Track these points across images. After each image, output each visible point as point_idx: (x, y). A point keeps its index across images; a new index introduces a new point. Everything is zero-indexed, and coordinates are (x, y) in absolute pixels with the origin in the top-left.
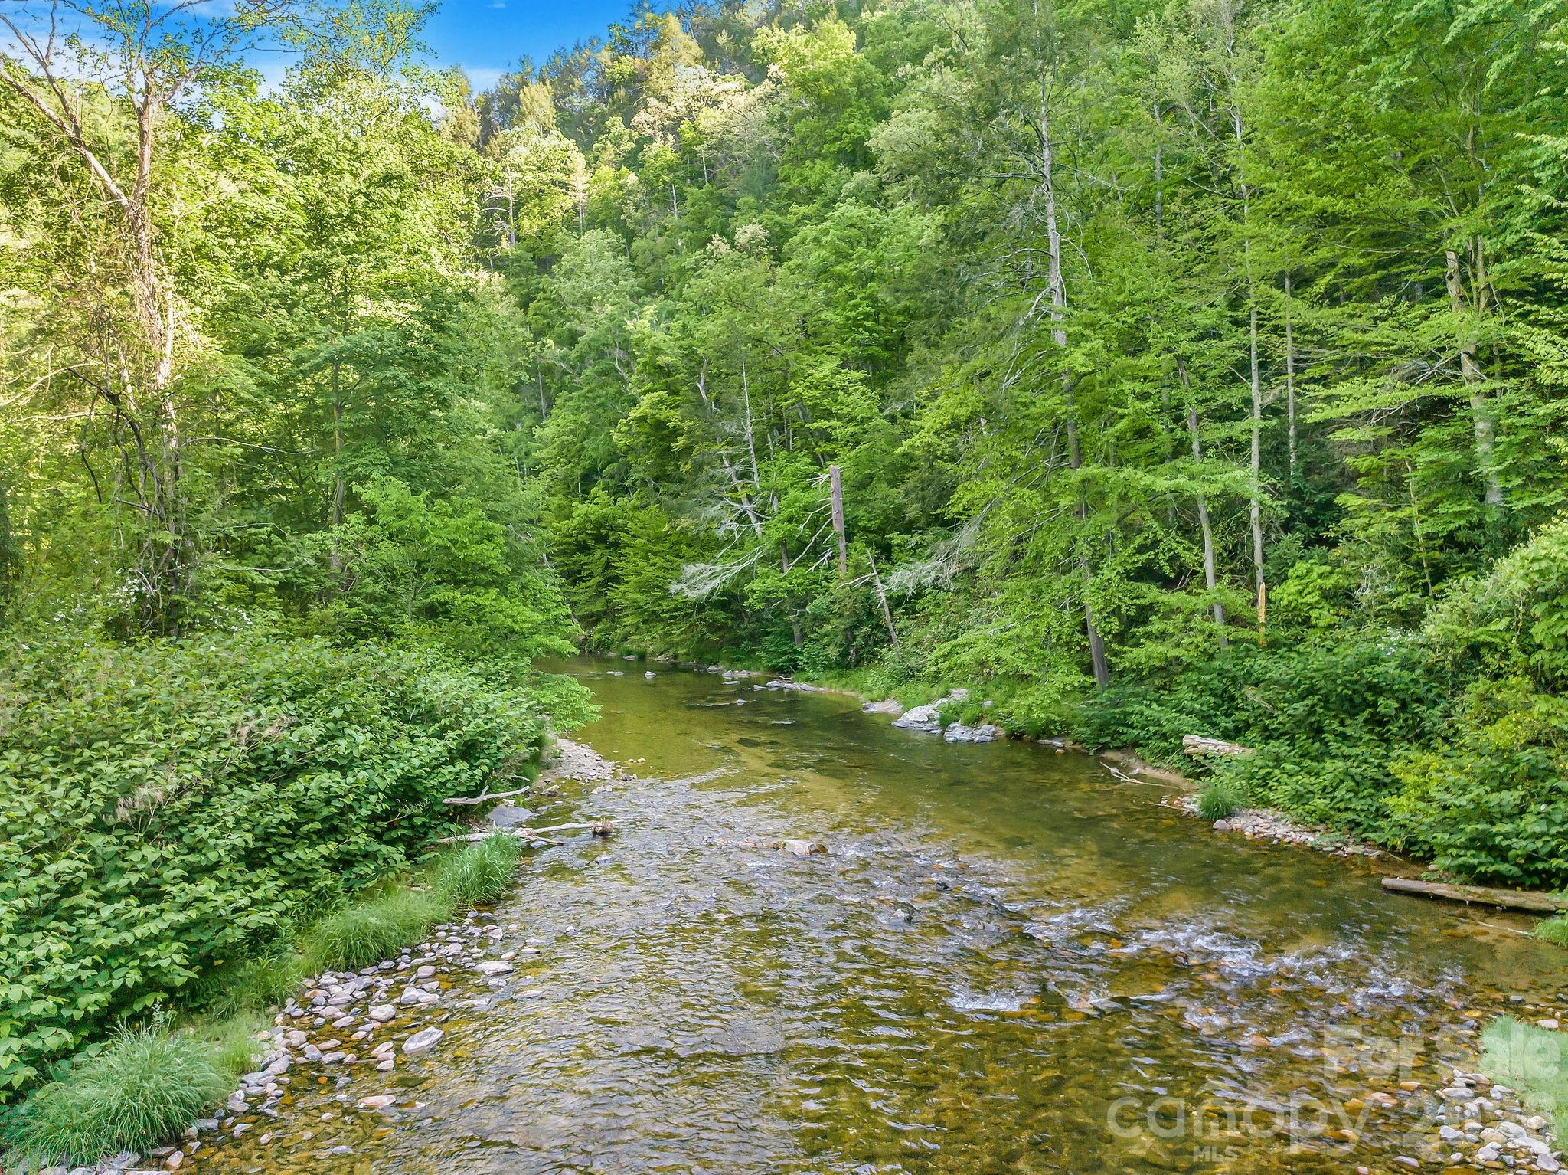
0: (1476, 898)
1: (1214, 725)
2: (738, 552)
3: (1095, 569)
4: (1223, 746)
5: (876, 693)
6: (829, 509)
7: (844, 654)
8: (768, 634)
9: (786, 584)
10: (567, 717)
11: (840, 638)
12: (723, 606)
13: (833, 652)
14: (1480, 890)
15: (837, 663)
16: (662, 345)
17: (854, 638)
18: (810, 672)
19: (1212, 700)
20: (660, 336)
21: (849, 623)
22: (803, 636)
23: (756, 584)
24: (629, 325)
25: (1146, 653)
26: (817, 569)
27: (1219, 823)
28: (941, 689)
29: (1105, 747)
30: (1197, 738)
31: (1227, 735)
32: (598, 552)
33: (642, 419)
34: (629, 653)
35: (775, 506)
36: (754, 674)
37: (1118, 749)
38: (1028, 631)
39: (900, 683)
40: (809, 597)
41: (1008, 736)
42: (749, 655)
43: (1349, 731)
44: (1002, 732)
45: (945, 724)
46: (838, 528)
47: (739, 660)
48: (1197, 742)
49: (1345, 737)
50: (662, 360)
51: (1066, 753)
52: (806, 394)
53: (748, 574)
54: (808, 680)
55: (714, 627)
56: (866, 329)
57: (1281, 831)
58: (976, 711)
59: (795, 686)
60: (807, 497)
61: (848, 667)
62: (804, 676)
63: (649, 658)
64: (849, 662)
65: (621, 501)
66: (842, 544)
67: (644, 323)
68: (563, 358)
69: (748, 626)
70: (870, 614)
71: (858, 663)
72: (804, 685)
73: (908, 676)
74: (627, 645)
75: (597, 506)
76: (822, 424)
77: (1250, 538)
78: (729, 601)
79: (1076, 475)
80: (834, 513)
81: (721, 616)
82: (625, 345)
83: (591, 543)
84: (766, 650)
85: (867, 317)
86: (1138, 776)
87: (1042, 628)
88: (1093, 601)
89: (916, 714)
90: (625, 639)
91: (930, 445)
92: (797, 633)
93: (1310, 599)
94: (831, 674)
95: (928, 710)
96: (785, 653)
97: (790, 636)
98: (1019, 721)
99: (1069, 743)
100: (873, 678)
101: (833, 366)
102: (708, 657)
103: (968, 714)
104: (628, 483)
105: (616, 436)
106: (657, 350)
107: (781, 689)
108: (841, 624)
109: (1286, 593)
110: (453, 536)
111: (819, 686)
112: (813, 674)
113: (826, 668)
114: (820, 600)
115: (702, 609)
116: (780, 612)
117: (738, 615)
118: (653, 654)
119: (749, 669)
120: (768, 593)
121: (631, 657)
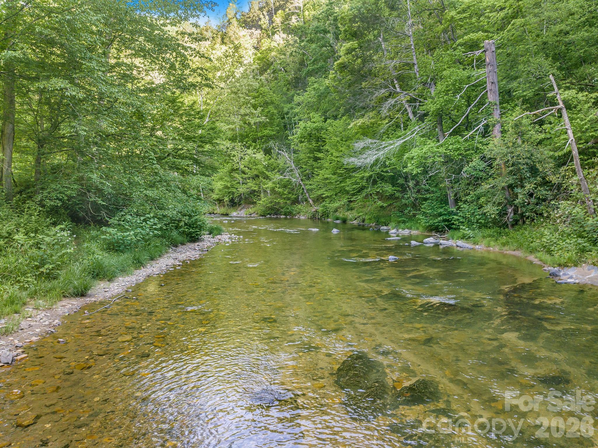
5: (562, 259)
6: (484, 82)
7: (502, 214)
8: (426, 199)
9: (442, 150)
12: (393, 180)
13: (491, 210)
15: (495, 222)
18: (466, 230)
22: (457, 200)
23: (415, 152)
26: (472, 138)
34: (337, 219)
36: (414, 232)
40: (465, 159)
42: (412, 218)
46: (492, 98)
47: (404, 222)
52: (458, 17)
53: (406, 147)
54: (464, 237)
59: (450, 243)
61: (505, 225)
62: (460, 234)
63: (349, 222)
64: (507, 221)
69: (411, 195)
71: (519, 222)
72: (460, 243)
74: (337, 214)
80: (489, 84)
81: (389, 188)
84: (425, 214)
90: (336, 211)
92: (451, 198)
94: (487, 232)
96: (440, 215)
97: (444, 201)
102: (383, 220)
107: (437, 245)
108: (501, 183)
111: (475, 243)
112: (468, 232)
113: (483, 226)
114: (476, 162)
115: (375, 182)
116: (434, 181)
117: (404, 189)
118: (351, 220)
119: (410, 228)
120: (426, 159)
121: (338, 222)
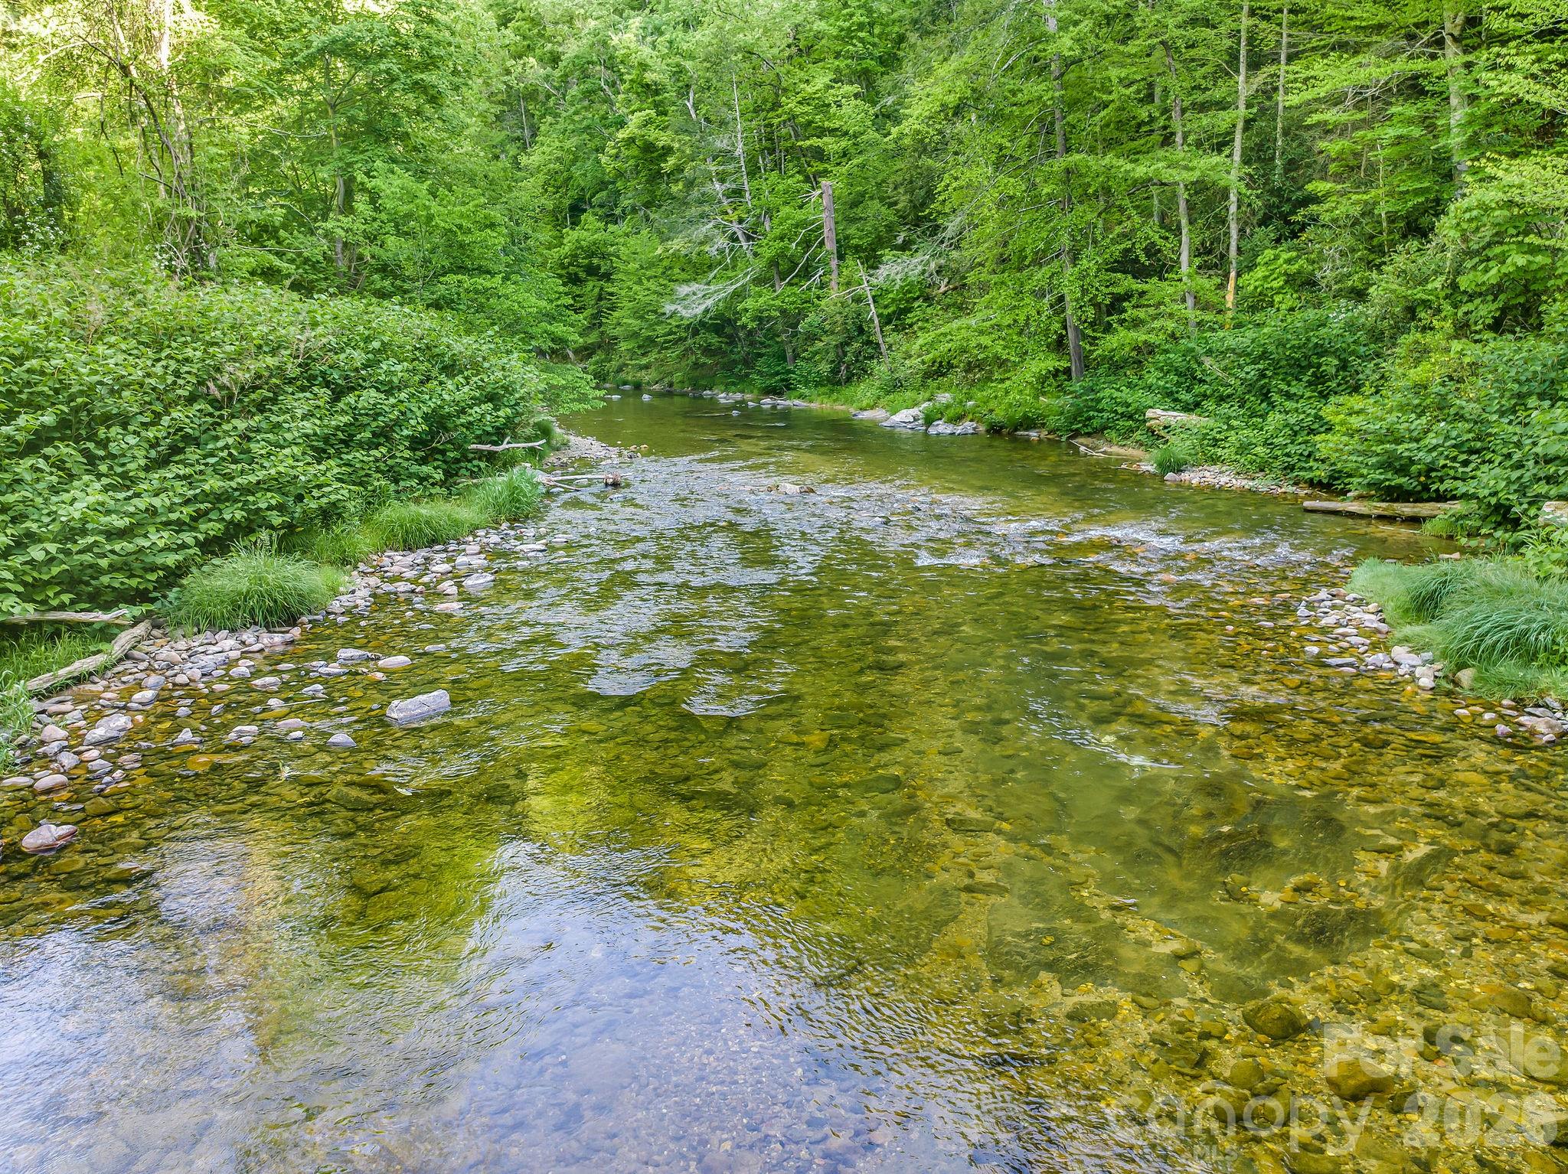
0: (1380, 512)
1: (1176, 400)
2: (730, 274)
3: (1075, 259)
4: (1183, 417)
5: (864, 404)
6: (820, 227)
7: (835, 371)
8: (760, 355)
9: (778, 303)
10: (573, 400)
11: (831, 356)
12: (718, 330)
13: (825, 368)
14: (1384, 505)
15: (828, 380)
16: (649, 62)
17: (845, 354)
18: (804, 390)
19: (1176, 378)
20: (646, 51)
21: (840, 339)
22: (796, 356)
23: (749, 303)
24: (615, 40)
25: (1119, 340)
26: (809, 289)
27: (1170, 476)
28: (927, 395)
29: (1077, 434)
30: (1159, 412)
31: (1187, 409)
32: (590, 284)
33: (631, 140)
34: (625, 383)
35: (767, 225)
36: (748, 394)
37: (1089, 435)
38: (1008, 320)
39: (888, 393)
40: (801, 314)
41: (988, 431)
42: (744, 378)
43: (1293, 390)
44: (982, 428)
45: (929, 421)
46: (830, 246)
47: (734, 384)
48: (1159, 415)
49: (1289, 396)
50: (650, 77)
51: (1040, 441)
52: (798, 110)
53: (739, 295)
54: (801, 397)
55: (707, 351)
56: (862, 40)
57: (1224, 479)
58: (960, 410)
59: (788, 403)
60: (800, 215)
61: (839, 383)
62: (797, 394)
63: (645, 388)
64: (839, 378)
65: (611, 228)
66: (834, 263)
67: (629, 37)
68: (547, 78)
69: (741, 350)
70: (861, 331)
71: (848, 380)
72: (797, 402)
73: (895, 386)
74: (622, 375)
75: (589, 230)
76: (814, 141)
77: (1227, 234)
78: (722, 324)
79: (1059, 163)
80: (826, 230)
81: (714, 340)
82: (610, 64)
83: (582, 275)
84: (760, 373)
85: (861, 27)
86: (1104, 452)
87: (1022, 318)
88: (1070, 288)
89: (904, 415)
90: (620, 370)
91: (918, 132)
92: (789, 354)
93: (1275, 284)
94: (822, 390)
95: (915, 411)
96: (777, 373)
97: (782, 357)
98: (999, 415)
99: (1044, 433)
100: (864, 391)
101: (826, 80)
102: (703, 382)
103: (951, 412)
104: (618, 211)
105: (604, 159)
106: (644, 67)
107: (774, 407)
108: (833, 340)
109: (1253, 280)
110: (458, 221)
111: (811, 401)
112: (806, 391)
113: (818, 384)
114: (812, 318)
115: (696, 333)
116: (772, 334)
117: (732, 340)
118: (648, 383)
119: (742, 392)
120: (761, 312)
121: (627, 387)
